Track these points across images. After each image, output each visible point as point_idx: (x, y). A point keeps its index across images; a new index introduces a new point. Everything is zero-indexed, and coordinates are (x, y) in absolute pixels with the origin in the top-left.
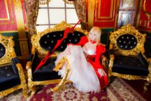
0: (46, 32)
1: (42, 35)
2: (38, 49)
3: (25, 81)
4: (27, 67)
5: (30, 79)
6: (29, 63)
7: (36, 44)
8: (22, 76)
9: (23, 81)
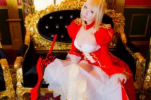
0: (48, 12)
1: (42, 15)
2: (35, 36)
3: (11, 86)
4: (16, 66)
5: (19, 84)
6: (19, 59)
7: (32, 29)
8: (7, 78)
9: (9, 86)
